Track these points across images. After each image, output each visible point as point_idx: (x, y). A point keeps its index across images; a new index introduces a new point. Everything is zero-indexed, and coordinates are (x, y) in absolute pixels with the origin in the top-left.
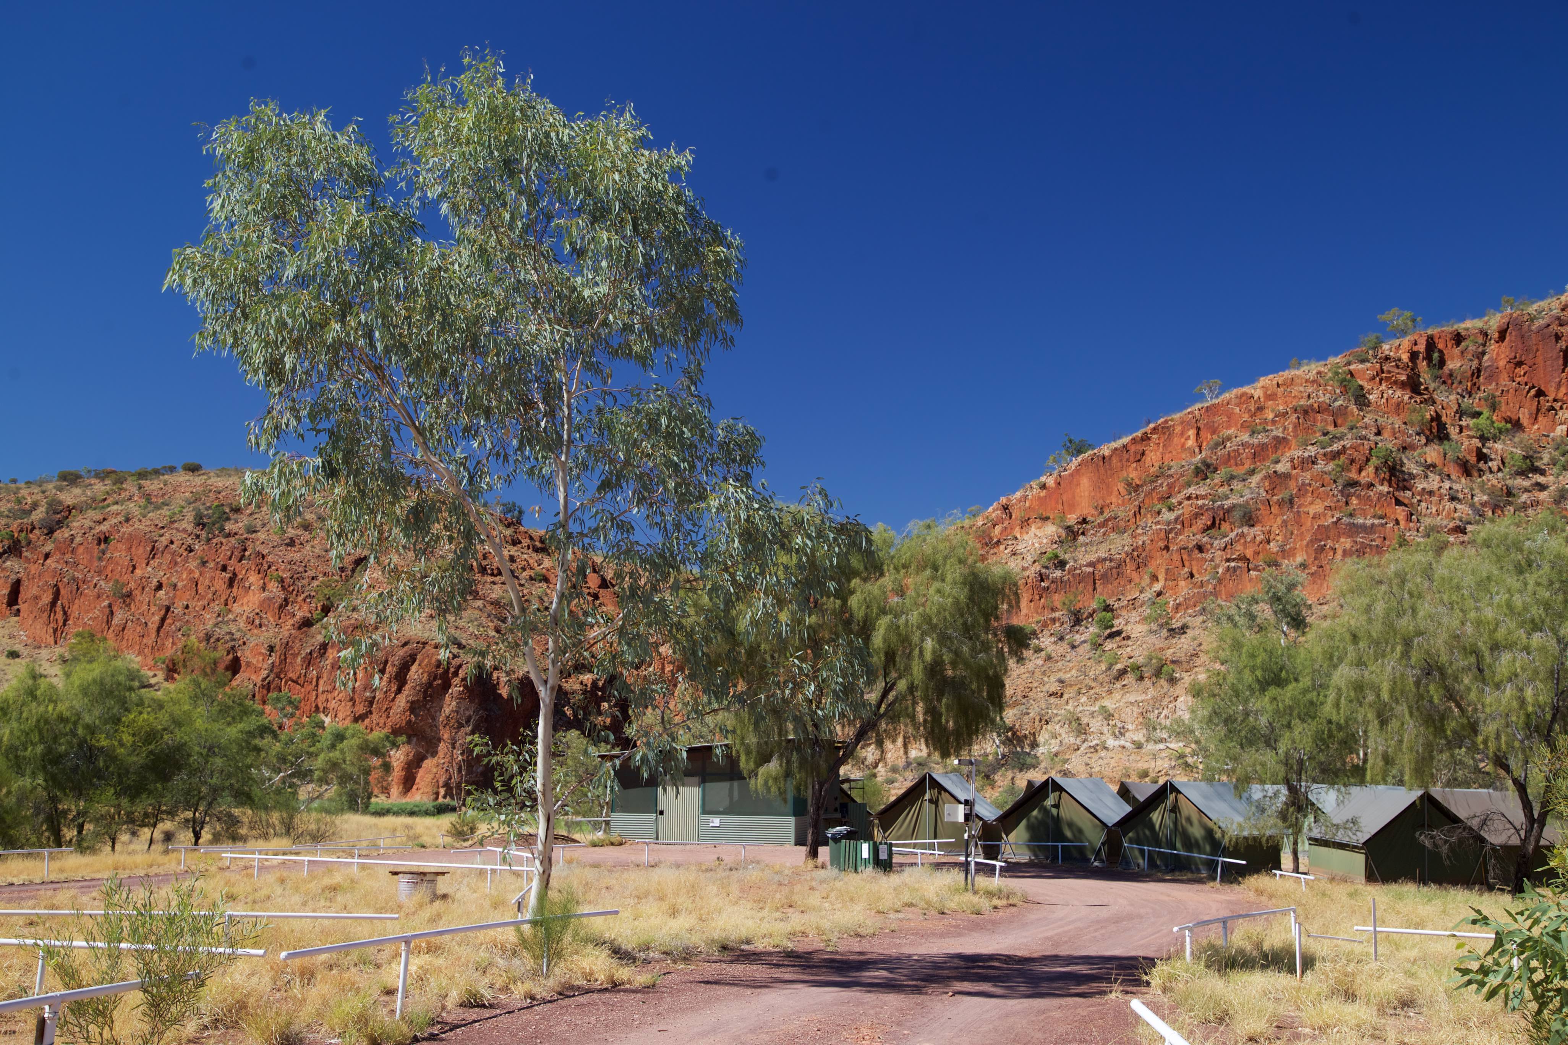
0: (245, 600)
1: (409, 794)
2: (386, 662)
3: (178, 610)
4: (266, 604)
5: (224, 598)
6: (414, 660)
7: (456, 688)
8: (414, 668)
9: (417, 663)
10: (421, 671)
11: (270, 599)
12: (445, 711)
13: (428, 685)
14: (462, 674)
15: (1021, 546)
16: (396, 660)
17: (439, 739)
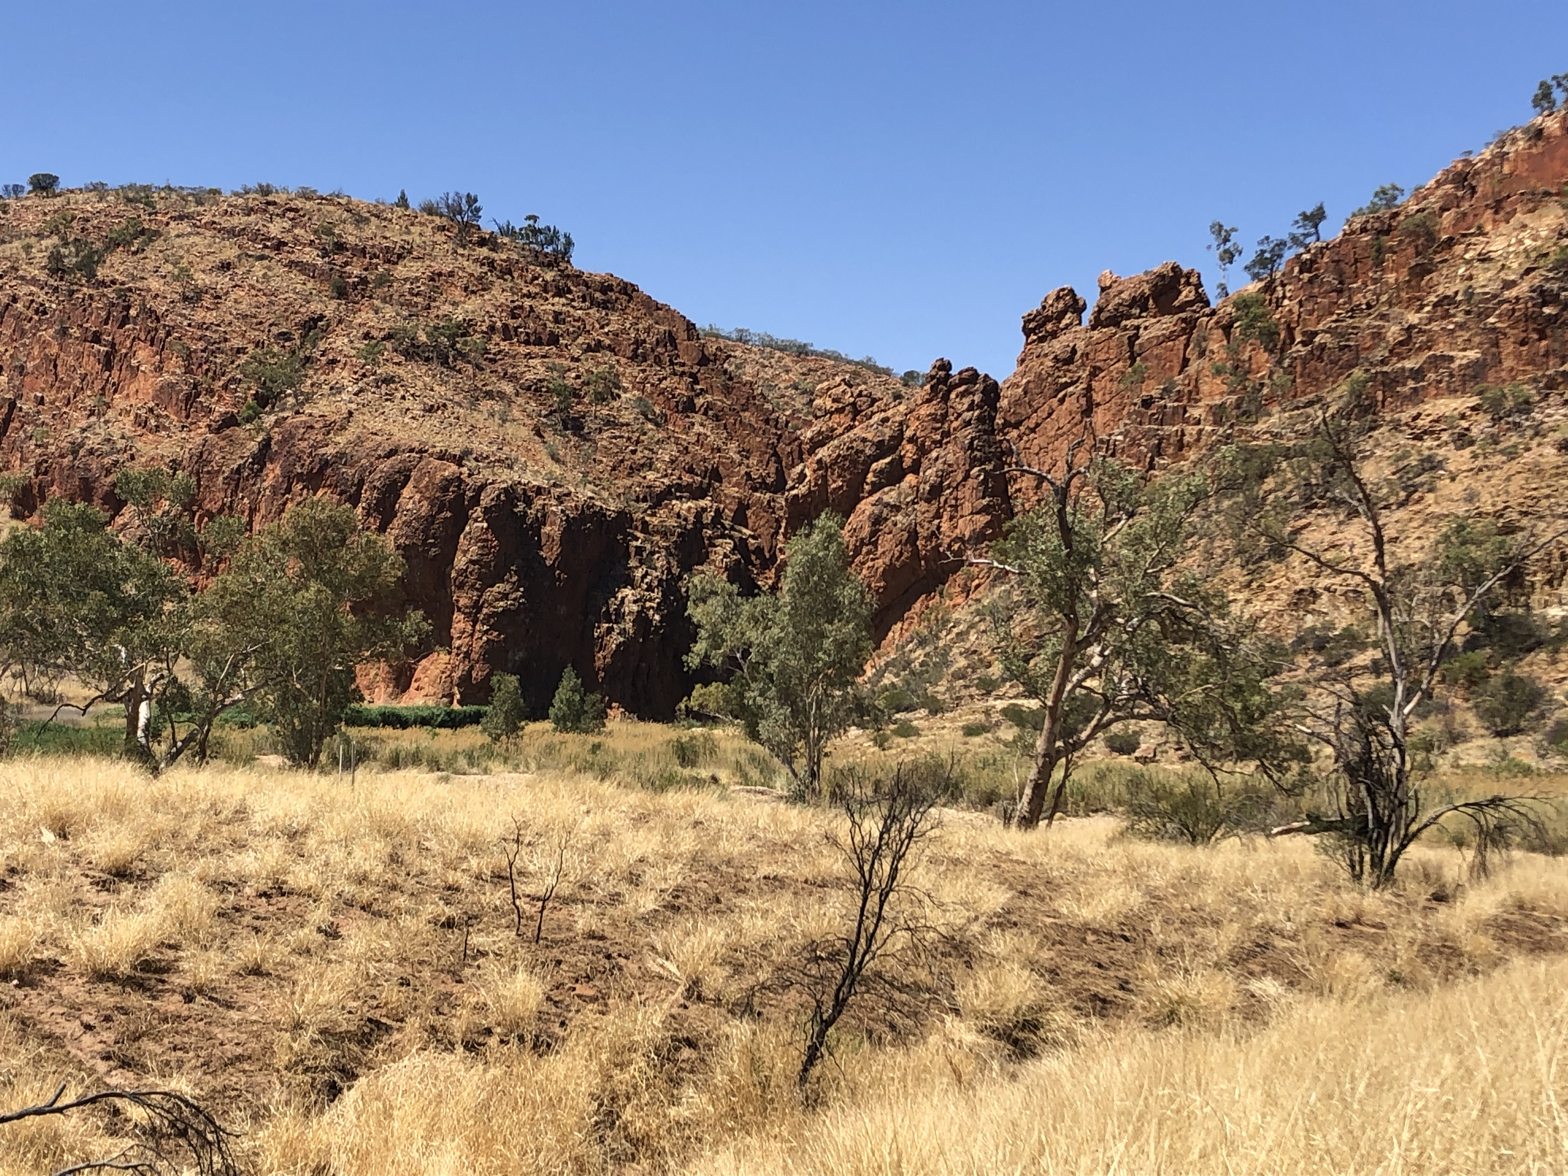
0: (133, 388)
1: (406, 696)
2: (361, 482)
3: (27, 406)
4: (164, 393)
5: (98, 386)
6: (407, 478)
7: (477, 525)
8: (406, 492)
9: (410, 484)
10: (417, 496)
11: (171, 385)
12: (460, 561)
13: (430, 519)
14: (486, 499)
15: (1497, 246)
16: (377, 478)
17: (451, 607)
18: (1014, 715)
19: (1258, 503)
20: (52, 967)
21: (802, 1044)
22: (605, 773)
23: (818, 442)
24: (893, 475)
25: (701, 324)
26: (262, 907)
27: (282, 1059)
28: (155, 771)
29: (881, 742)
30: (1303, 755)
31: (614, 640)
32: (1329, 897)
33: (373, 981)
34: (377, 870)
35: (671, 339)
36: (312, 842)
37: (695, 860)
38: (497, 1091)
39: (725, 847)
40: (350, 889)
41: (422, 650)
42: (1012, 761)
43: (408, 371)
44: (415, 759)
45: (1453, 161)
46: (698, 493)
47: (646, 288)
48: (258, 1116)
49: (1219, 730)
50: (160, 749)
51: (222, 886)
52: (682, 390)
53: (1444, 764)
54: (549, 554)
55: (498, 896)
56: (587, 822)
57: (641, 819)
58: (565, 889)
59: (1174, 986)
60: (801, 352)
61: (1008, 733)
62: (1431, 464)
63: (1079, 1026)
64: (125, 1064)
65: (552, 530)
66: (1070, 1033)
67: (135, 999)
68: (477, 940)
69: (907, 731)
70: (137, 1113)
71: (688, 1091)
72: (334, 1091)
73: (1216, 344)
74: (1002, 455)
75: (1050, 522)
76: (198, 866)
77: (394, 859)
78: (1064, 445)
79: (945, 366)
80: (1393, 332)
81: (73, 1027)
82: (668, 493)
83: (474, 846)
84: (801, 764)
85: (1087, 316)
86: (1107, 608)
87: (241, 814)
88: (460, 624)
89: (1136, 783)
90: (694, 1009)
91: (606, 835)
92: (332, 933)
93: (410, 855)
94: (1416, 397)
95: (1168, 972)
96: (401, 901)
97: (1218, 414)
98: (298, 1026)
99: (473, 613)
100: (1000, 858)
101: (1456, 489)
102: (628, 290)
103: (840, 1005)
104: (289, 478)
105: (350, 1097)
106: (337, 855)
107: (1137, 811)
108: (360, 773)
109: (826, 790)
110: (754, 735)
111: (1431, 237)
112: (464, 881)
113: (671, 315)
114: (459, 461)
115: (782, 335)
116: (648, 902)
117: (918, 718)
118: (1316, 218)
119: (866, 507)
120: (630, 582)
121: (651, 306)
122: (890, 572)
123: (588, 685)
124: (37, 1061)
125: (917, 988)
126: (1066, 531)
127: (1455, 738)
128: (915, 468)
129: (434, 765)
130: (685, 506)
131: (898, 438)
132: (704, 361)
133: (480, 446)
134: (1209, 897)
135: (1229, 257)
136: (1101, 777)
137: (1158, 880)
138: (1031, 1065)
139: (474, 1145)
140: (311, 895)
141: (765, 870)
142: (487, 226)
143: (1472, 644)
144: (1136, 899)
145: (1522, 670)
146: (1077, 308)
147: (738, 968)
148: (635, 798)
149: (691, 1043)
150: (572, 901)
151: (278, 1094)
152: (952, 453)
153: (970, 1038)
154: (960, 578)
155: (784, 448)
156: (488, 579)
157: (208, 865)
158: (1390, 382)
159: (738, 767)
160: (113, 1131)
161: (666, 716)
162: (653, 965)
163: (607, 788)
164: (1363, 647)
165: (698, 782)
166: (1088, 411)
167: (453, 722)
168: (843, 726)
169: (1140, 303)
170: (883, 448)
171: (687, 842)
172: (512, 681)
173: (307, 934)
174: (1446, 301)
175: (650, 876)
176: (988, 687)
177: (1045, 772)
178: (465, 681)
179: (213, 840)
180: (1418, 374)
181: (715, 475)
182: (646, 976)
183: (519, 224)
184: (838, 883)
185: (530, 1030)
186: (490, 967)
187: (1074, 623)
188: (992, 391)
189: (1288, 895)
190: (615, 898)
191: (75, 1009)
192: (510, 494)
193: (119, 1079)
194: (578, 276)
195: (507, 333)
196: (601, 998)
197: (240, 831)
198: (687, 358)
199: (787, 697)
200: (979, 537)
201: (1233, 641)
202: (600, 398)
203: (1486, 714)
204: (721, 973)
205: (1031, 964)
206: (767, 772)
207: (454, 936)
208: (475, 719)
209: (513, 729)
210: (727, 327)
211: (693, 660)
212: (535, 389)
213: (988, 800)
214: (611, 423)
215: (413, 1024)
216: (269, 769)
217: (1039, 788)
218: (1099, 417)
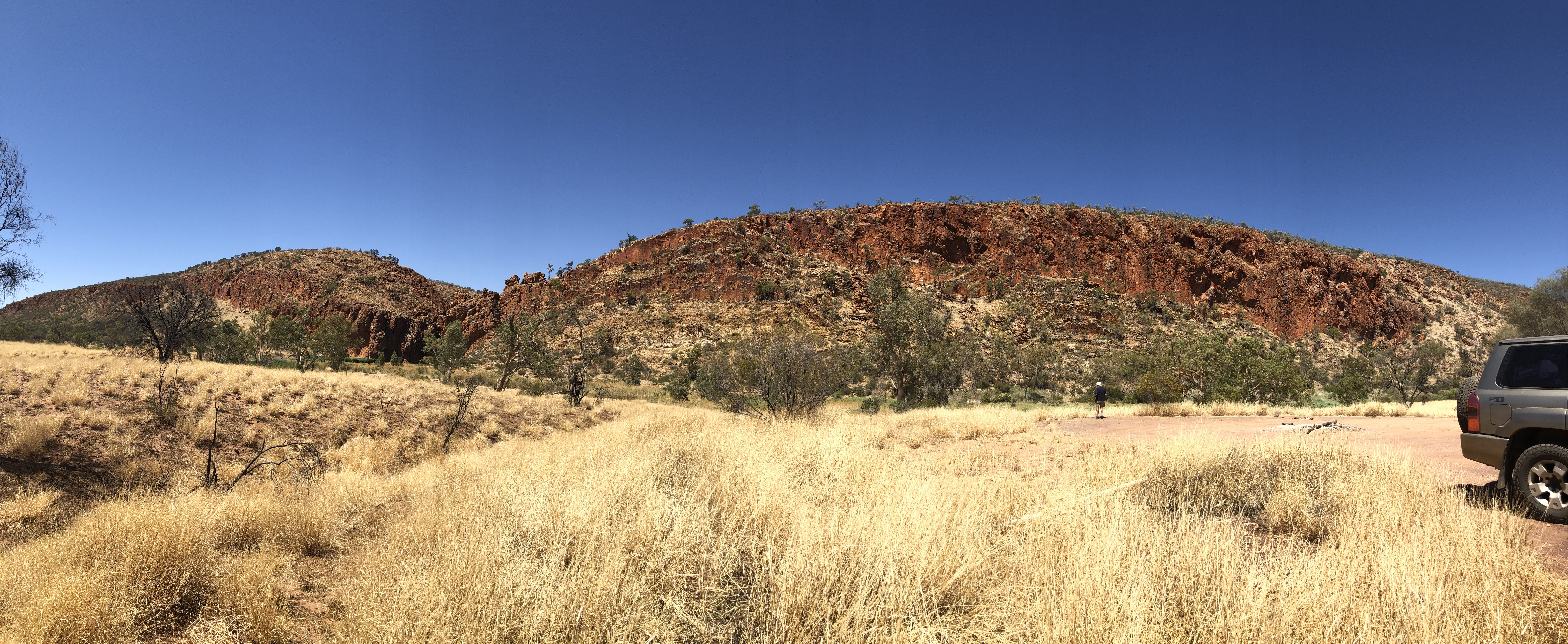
1: (359, 356)
2: (350, 310)
6: (360, 309)
7: (375, 320)
8: (360, 312)
10: (362, 313)
12: (372, 327)
13: (365, 318)
14: (378, 314)
15: (610, 273)
16: (353, 309)
17: (369, 337)
18: (498, 366)
19: (555, 323)
20: (282, 414)
21: (444, 438)
22: (402, 375)
23: (453, 306)
24: (473, 313)
25: (428, 278)
26: (327, 402)
27: (331, 436)
28: (303, 372)
29: (468, 371)
30: (561, 376)
31: (406, 345)
32: (564, 409)
33: (351, 420)
34: (352, 395)
35: (421, 281)
36: (337, 388)
37: (422, 396)
38: (377, 446)
39: (429, 393)
40: (345, 399)
41: (363, 346)
42: (497, 376)
43: (361, 287)
44: (360, 370)
45: (602, 255)
46: (425, 314)
47: (415, 270)
48: (326, 448)
49: (543, 371)
50: (304, 366)
51: (317, 397)
52: (423, 292)
53: (594, 379)
54: (391, 326)
55: (378, 402)
56: (398, 387)
57: (410, 386)
58: (392, 401)
59: (528, 428)
60: (451, 285)
61: (496, 370)
62: (595, 316)
63: (506, 436)
64: (298, 435)
65: (392, 321)
66: (505, 437)
67: (299, 422)
68: (373, 412)
69: (474, 368)
70: (300, 447)
71: (419, 448)
72: (342, 444)
73: (547, 289)
74: (499, 310)
75: (508, 325)
76: (313, 393)
77: (356, 393)
78: (512, 308)
79: (486, 290)
80: (587, 289)
81: (286, 427)
82: (419, 314)
83: (373, 391)
84: (447, 374)
85: (520, 282)
86: (520, 344)
87: (322, 381)
88: (371, 341)
89: (524, 381)
90: (421, 430)
91: (402, 390)
92: (341, 408)
93: (359, 392)
94: (592, 302)
95: (527, 424)
96: (357, 402)
97: (547, 303)
98: (334, 429)
99: (374, 339)
100: (492, 398)
101: (599, 322)
102: (411, 270)
103: (453, 430)
104: (333, 308)
105: (345, 445)
106: (343, 391)
107: (523, 388)
108: (348, 373)
109: (453, 380)
110: (436, 367)
111: (597, 270)
112: (371, 398)
113: (421, 276)
114: (372, 306)
115: (446, 281)
116: (411, 405)
117: (476, 365)
118: (571, 264)
119: (467, 319)
120: (410, 333)
121: (416, 274)
122: (471, 333)
123: (399, 355)
124: (279, 434)
125: (472, 426)
126: (512, 326)
127: (597, 374)
128: (478, 311)
129: (364, 371)
130: (423, 317)
131: (475, 305)
132: (428, 286)
133: (377, 303)
134: (538, 408)
135: (551, 271)
136: (517, 380)
137: (526, 404)
138: (496, 445)
139: (372, 458)
140: (337, 400)
141: (437, 399)
142: (380, 256)
143: (601, 354)
144: (521, 408)
145: (610, 360)
146: (518, 280)
147: (430, 421)
148: (409, 381)
149: (419, 437)
150: (393, 404)
151: (330, 443)
152: (486, 309)
153: (482, 438)
154: (487, 335)
155: (446, 306)
156: (377, 331)
157: (315, 393)
158: (586, 299)
159: (432, 375)
160: (295, 450)
161: (416, 362)
162: (412, 419)
163: (402, 379)
164: (578, 354)
165: (423, 378)
166: (519, 301)
167: (369, 362)
168: (459, 367)
169: (532, 280)
170: (471, 307)
171: (420, 392)
172: (382, 353)
173: (336, 408)
174: (599, 283)
175: (412, 399)
176: (492, 359)
177: (504, 379)
178: (372, 353)
179: (316, 387)
180: (593, 298)
181: (430, 311)
182: (410, 422)
183: (387, 256)
184: (454, 402)
185: (384, 432)
186: (376, 418)
187: (512, 346)
188: (497, 296)
189: (555, 408)
190: (404, 404)
191: (287, 423)
192: (383, 313)
193: (297, 439)
194: (400, 267)
195: (384, 279)
196: (400, 426)
197: (322, 385)
198: (424, 286)
199: (445, 360)
200: (492, 327)
201: (548, 352)
202: (404, 293)
203: (603, 369)
204: (427, 421)
205: (497, 422)
206: (439, 377)
207: (369, 411)
208: (374, 361)
209: (382, 364)
210: (434, 279)
211: (423, 350)
212: (389, 291)
213: (490, 384)
214: (406, 299)
215: (359, 430)
216: (328, 371)
217: (502, 383)
218: (522, 302)
